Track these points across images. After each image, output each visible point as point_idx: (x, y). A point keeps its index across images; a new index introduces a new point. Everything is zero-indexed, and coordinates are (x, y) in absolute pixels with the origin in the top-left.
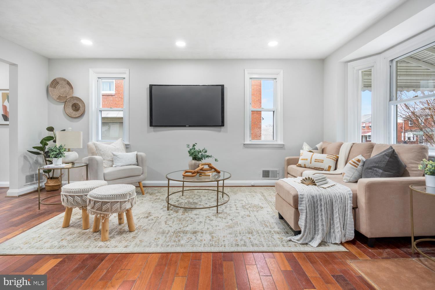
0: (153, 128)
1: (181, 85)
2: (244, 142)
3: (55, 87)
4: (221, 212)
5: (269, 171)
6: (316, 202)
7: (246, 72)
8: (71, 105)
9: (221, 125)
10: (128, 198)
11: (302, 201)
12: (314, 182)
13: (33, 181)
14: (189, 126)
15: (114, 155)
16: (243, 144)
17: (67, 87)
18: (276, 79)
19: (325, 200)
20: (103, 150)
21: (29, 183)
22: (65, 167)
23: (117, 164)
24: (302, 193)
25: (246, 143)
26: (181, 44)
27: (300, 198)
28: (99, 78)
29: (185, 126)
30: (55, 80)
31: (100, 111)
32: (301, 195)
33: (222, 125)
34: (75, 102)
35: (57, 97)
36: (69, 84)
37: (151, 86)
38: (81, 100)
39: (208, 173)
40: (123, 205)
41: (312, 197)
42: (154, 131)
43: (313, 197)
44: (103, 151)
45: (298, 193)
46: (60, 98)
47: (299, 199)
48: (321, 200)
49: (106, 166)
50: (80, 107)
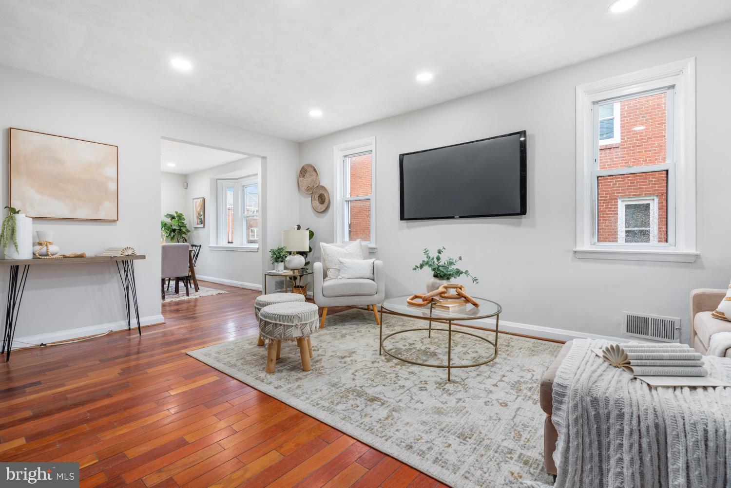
0: (407, 223)
1: (446, 147)
2: (576, 248)
3: (303, 177)
4: (457, 379)
5: (646, 319)
6: (603, 417)
7: (579, 91)
8: (317, 196)
9: (519, 212)
10: (296, 322)
11: (561, 402)
12: (629, 363)
13: (283, 288)
14: (461, 217)
15: (341, 262)
16: (572, 253)
17: (314, 173)
18: (673, 87)
19: (635, 422)
20: (330, 255)
21: (279, 290)
22: (283, 274)
23: (343, 275)
24: (566, 383)
25: (579, 248)
26: (425, 77)
27: (557, 393)
28: (345, 156)
29: (453, 217)
30: (303, 168)
31: (346, 201)
32: (559, 385)
33: (521, 211)
34: (321, 192)
35: (306, 188)
36: (315, 170)
37: (402, 157)
38: (326, 189)
39: (446, 304)
40: (288, 331)
41: (592, 401)
42: (408, 227)
43: (595, 401)
44: (330, 257)
45: (555, 380)
46: (308, 189)
47: (553, 396)
48: (621, 416)
49: (332, 277)
50: (325, 199)
